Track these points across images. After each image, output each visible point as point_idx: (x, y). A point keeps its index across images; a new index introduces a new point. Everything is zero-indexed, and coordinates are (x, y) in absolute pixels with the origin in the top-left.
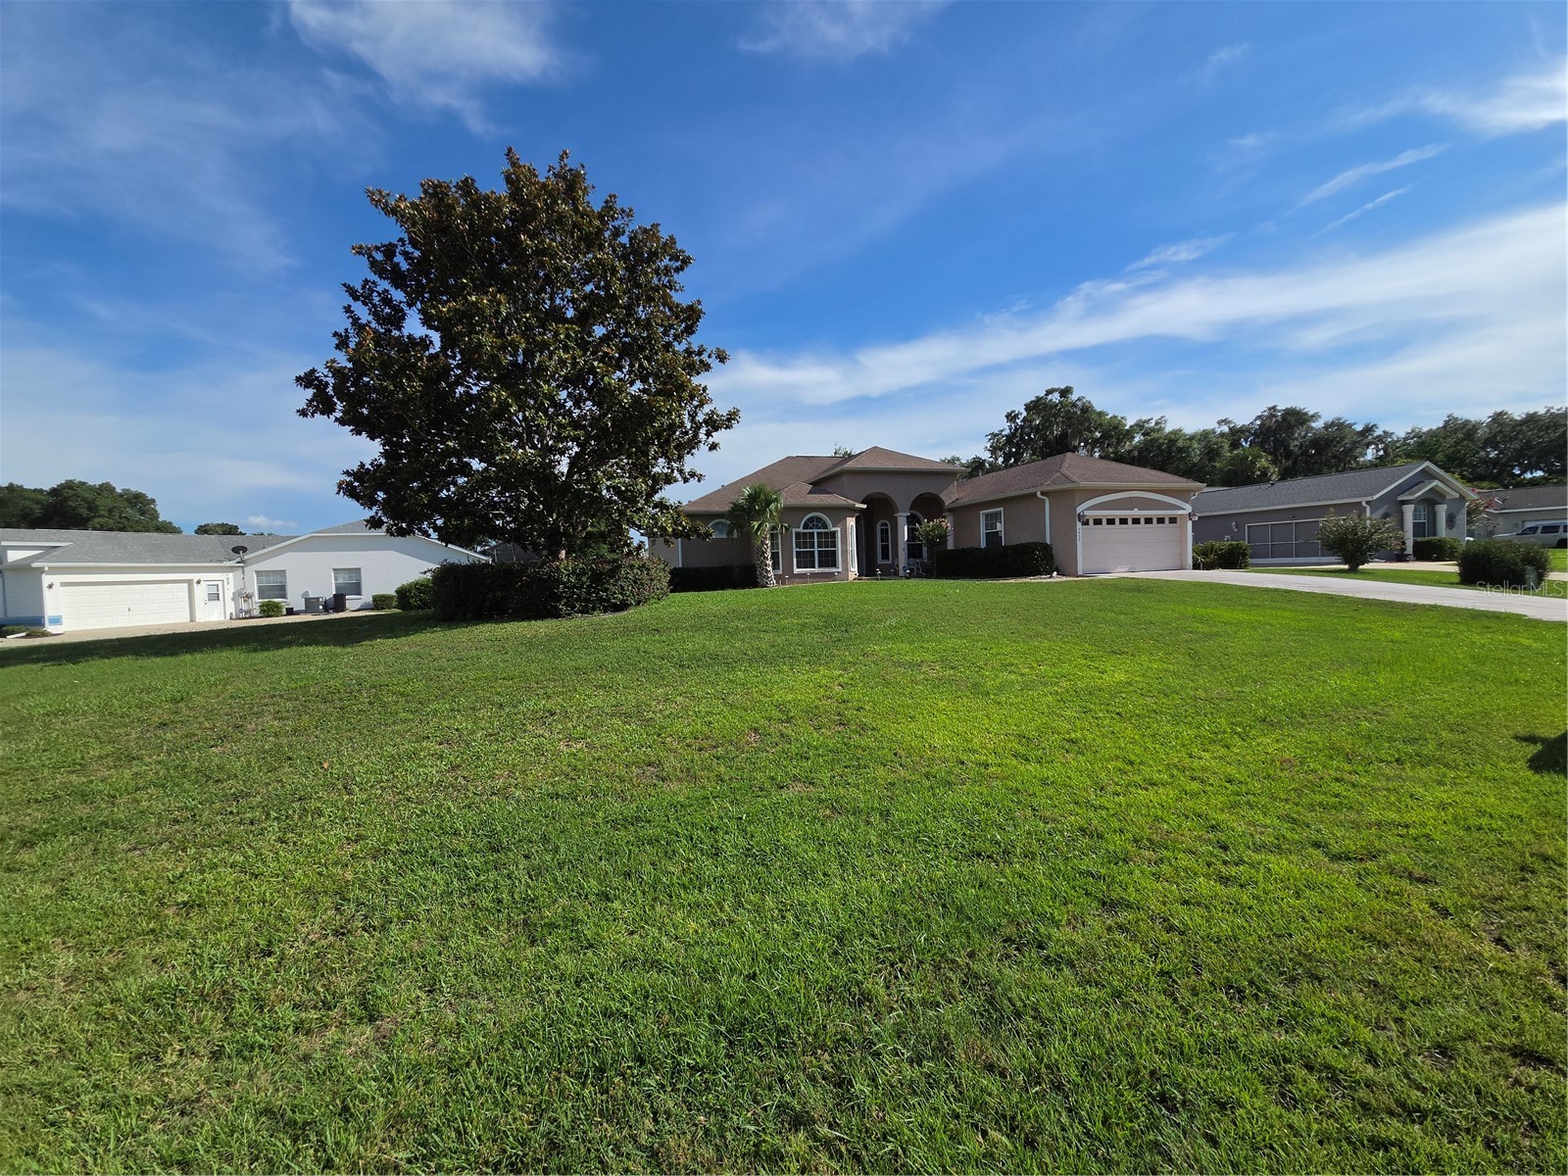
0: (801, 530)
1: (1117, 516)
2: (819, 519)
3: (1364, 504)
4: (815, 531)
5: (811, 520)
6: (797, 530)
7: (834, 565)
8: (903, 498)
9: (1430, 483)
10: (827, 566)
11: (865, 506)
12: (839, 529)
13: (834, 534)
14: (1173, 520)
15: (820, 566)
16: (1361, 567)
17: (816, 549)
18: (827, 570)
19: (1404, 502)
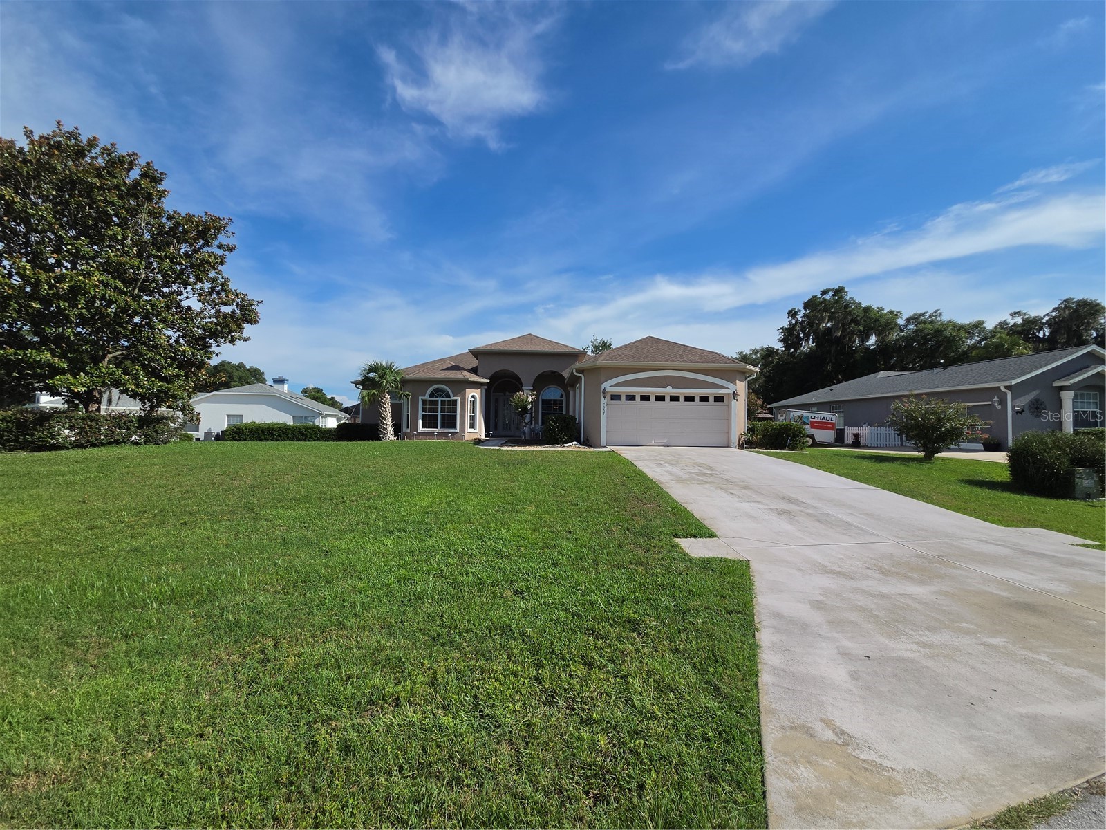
0: (427, 397)
1: (652, 393)
2: (443, 391)
3: (1003, 389)
4: (440, 399)
5: (436, 390)
6: (423, 398)
7: (454, 427)
8: (527, 374)
9: (1095, 368)
10: (448, 427)
11: (489, 381)
12: (458, 399)
13: (455, 402)
14: (719, 399)
15: (442, 427)
16: (936, 455)
17: (439, 414)
18: (446, 430)
19: (1062, 389)
